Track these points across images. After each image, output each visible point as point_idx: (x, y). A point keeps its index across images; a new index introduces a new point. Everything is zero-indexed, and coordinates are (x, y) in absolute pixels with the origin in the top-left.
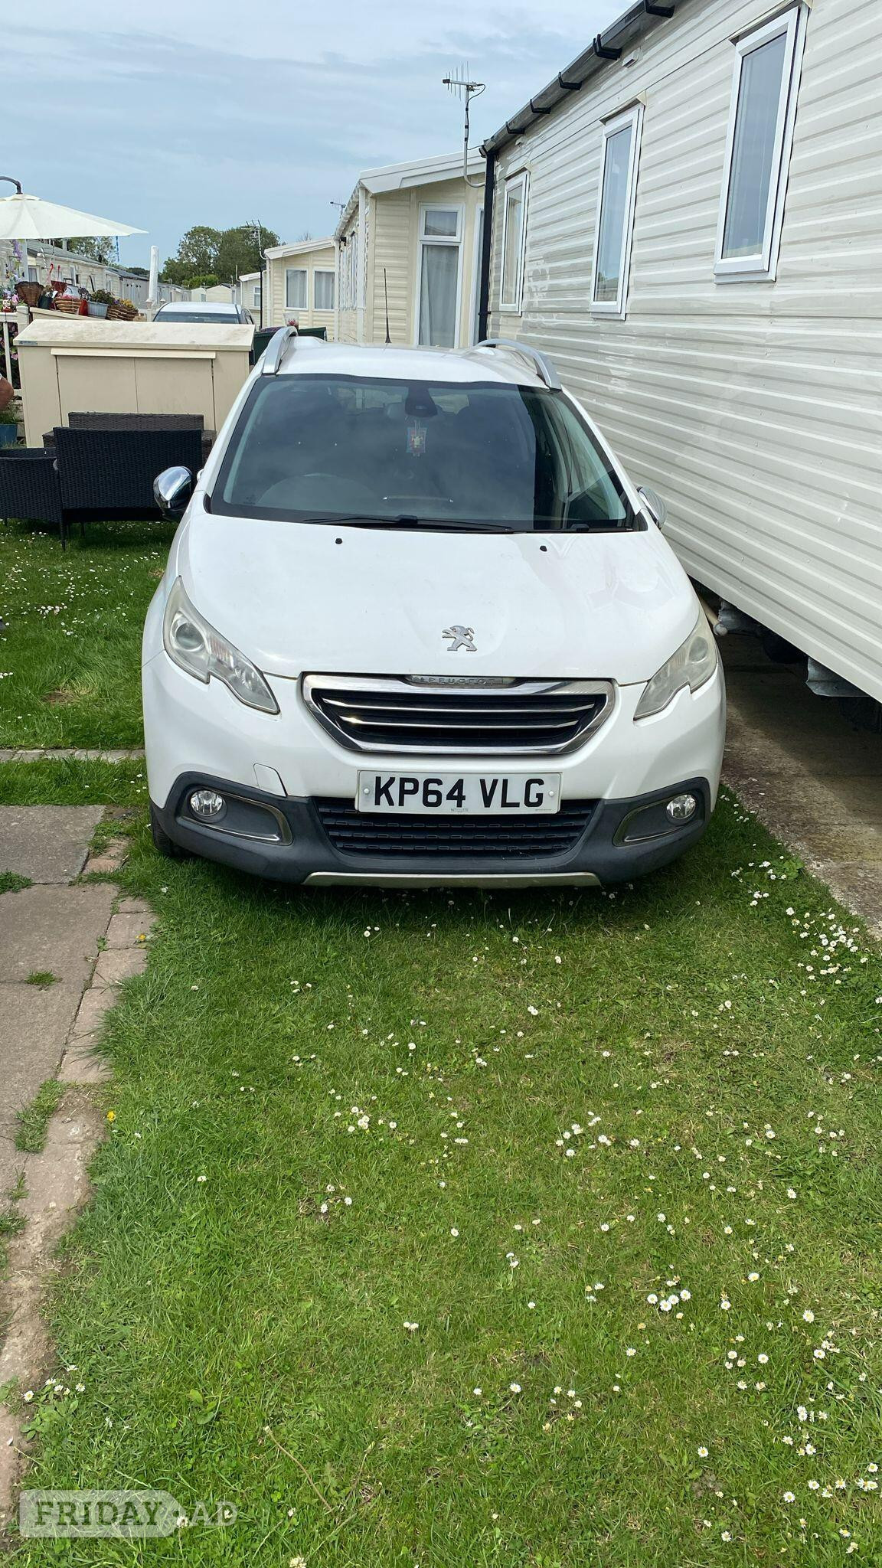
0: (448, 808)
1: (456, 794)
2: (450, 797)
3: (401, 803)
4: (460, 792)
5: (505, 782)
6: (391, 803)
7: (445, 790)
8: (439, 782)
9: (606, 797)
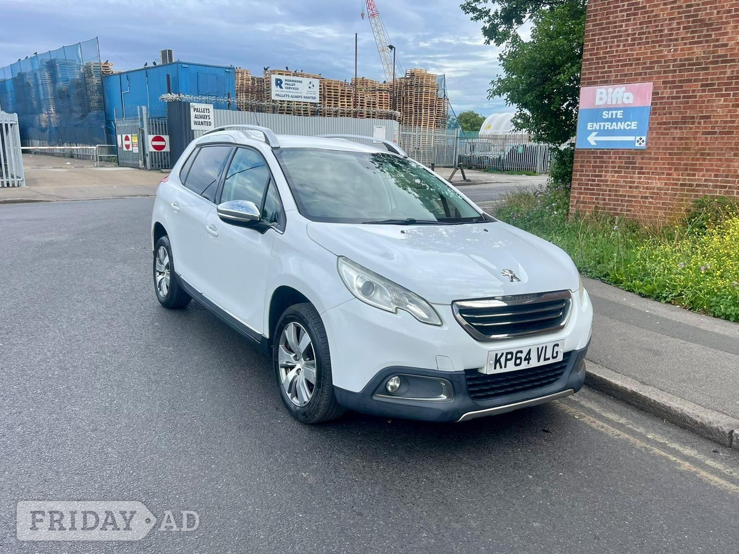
0: (524, 366)
1: (527, 357)
2: (525, 359)
3: (505, 367)
4: (529, 356)
5: (546, 347)
6: (501, 367)
7: (523, 356)
8: (521, 352)
9: (577, 349)
